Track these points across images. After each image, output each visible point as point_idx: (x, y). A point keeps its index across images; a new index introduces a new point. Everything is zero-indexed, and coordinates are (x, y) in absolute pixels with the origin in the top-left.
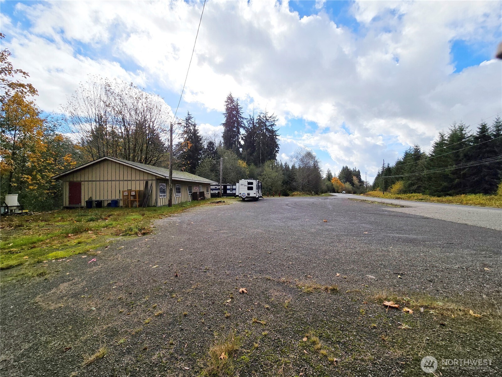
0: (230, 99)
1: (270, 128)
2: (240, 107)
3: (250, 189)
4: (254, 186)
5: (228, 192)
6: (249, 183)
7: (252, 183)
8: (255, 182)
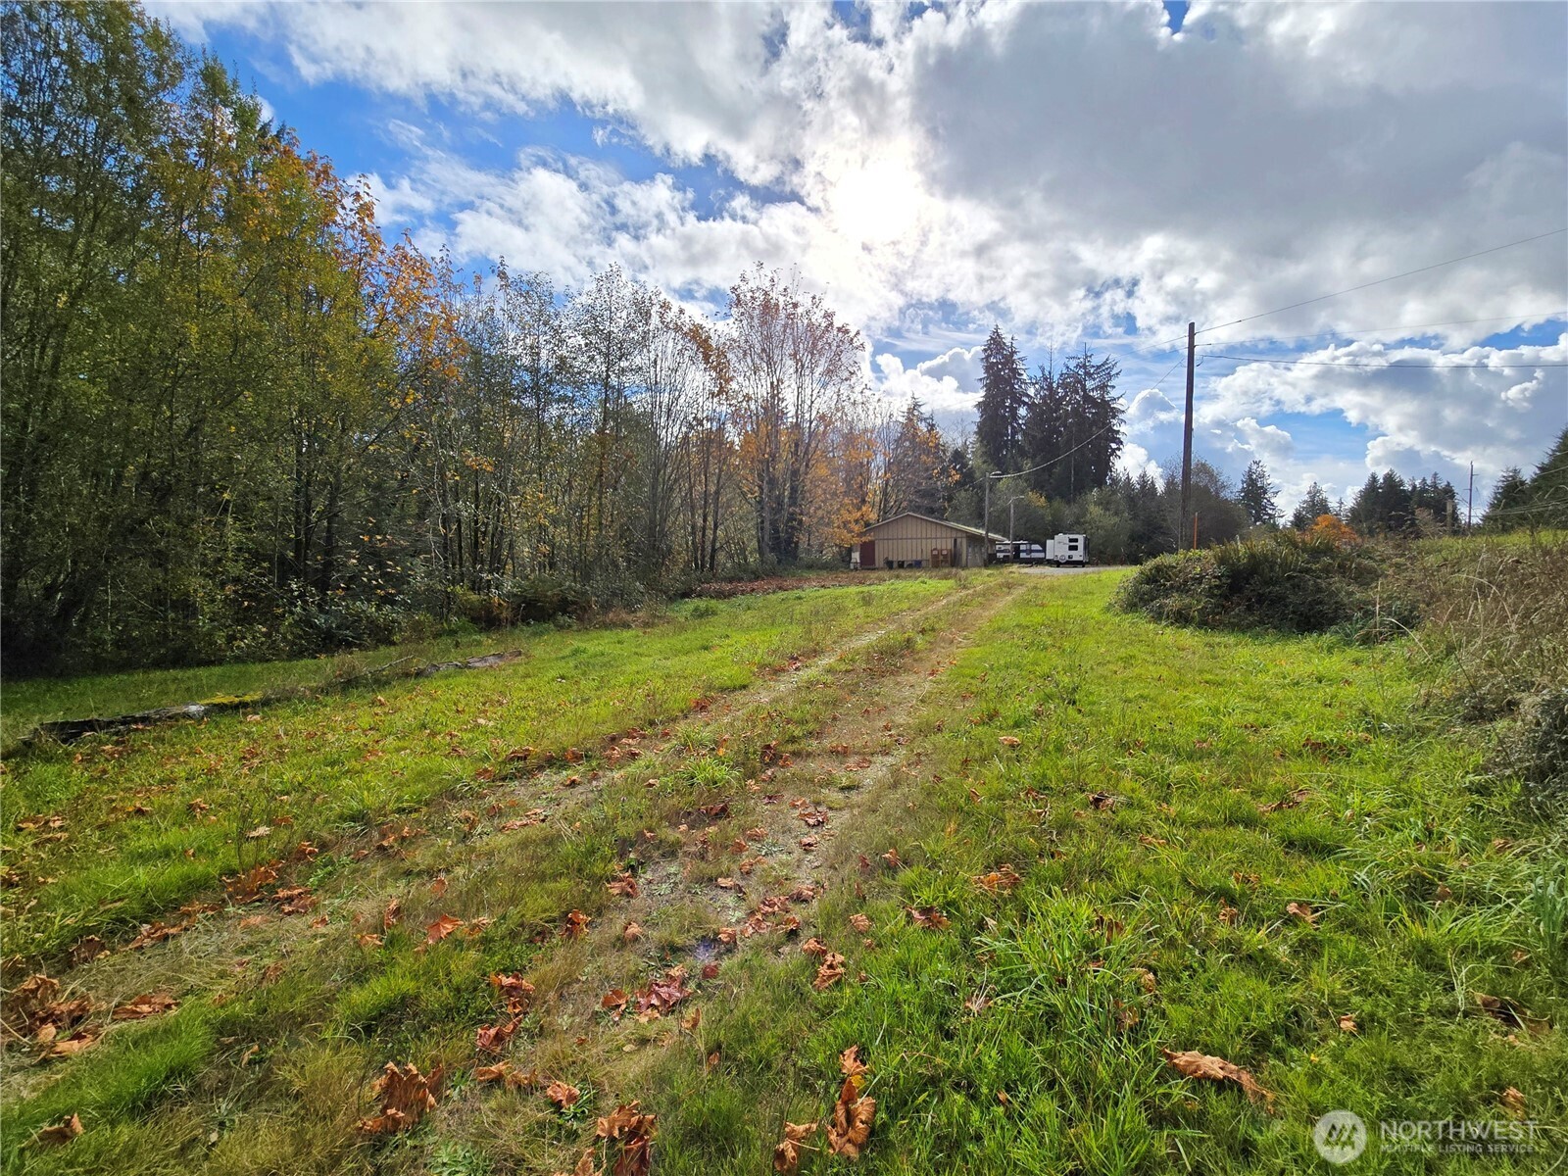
0: (996, 343)
1: (1095, 394)
2: (1019, 355)
3: (1074, 548)
4: (1080, 544)
5: (1023, 555)
6: (1071, 540)
7: (1076, 540)
8: (1081, 538)
